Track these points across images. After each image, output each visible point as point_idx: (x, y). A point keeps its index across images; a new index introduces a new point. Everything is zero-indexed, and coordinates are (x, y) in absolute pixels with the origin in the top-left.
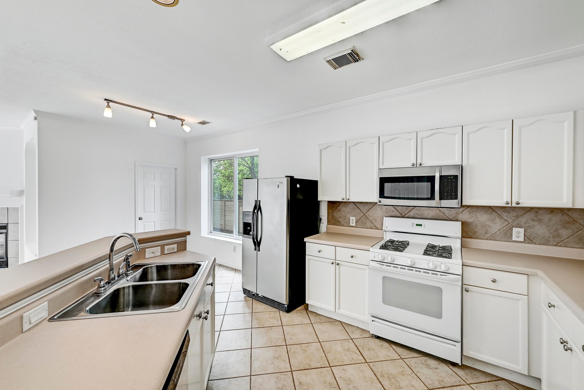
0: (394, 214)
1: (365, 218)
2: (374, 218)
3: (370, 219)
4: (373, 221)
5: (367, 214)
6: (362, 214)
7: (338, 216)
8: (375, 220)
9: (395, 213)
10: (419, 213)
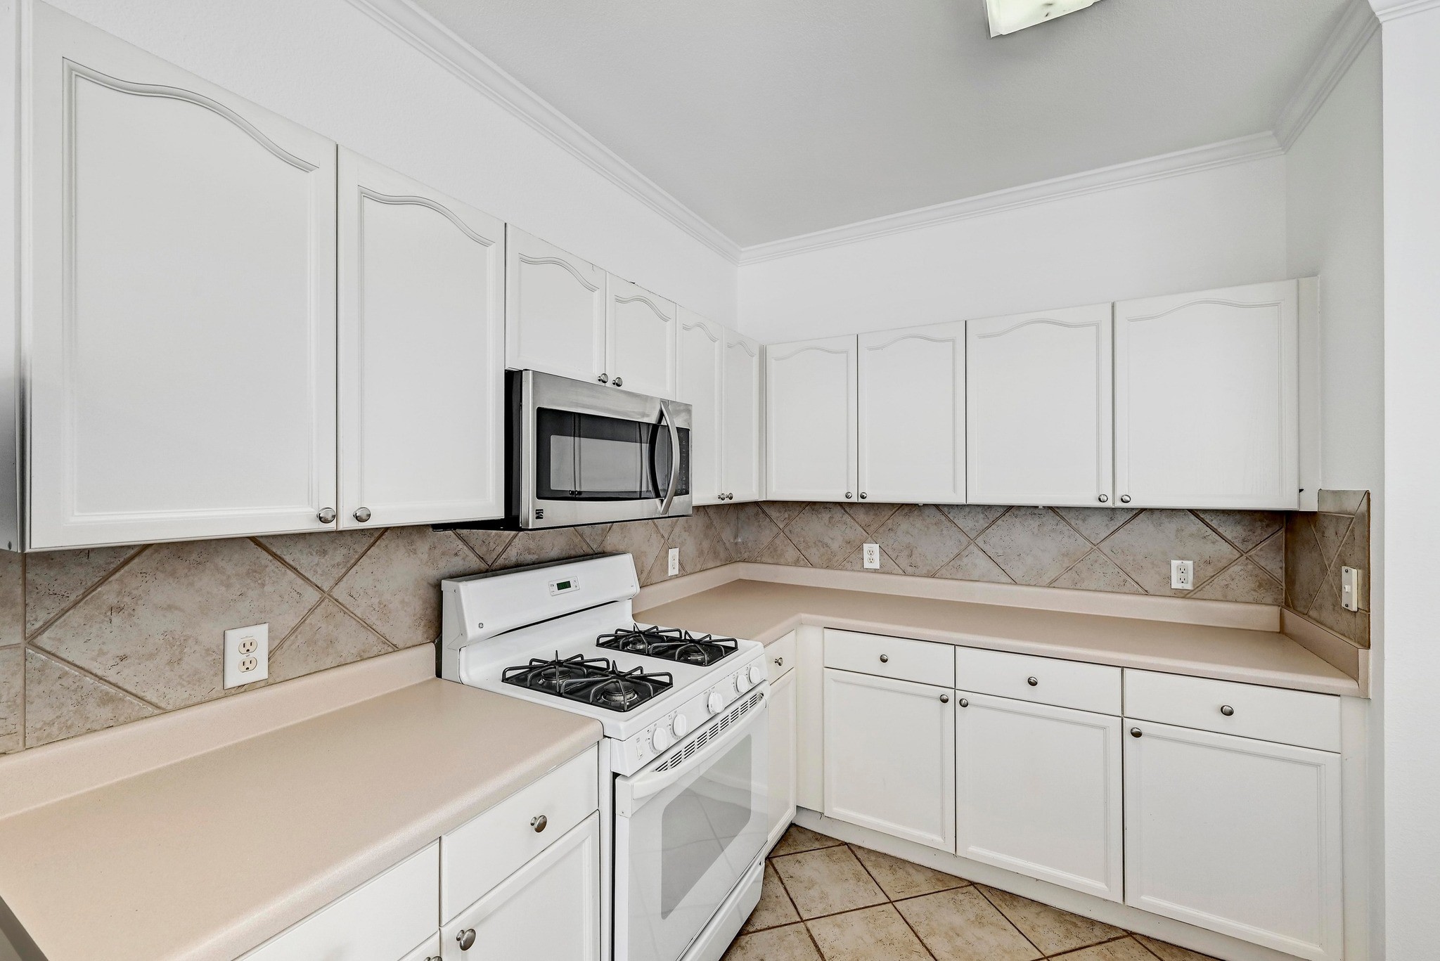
0: (461, 562)
1: (328, 616)
2: (375, 601)
3: (358, 612)
4: (373, 619)
5: (340, 593)
6: (311, 596)
7: (102, 653)
8: (383, 609)
9: (464, 559)
10: (532, 545)
